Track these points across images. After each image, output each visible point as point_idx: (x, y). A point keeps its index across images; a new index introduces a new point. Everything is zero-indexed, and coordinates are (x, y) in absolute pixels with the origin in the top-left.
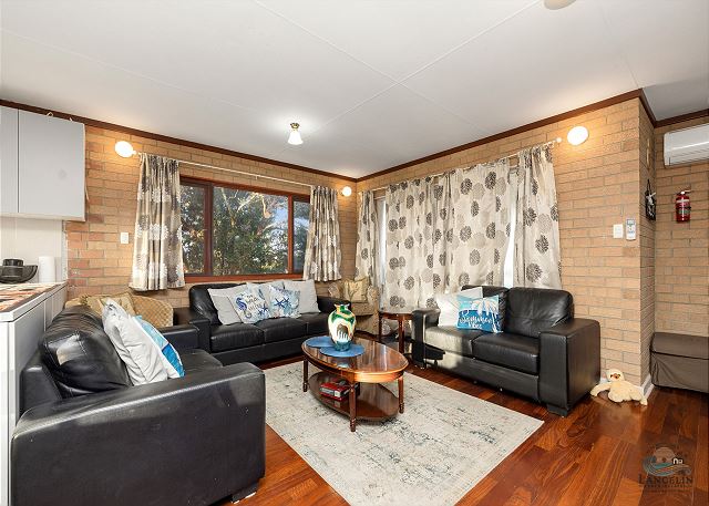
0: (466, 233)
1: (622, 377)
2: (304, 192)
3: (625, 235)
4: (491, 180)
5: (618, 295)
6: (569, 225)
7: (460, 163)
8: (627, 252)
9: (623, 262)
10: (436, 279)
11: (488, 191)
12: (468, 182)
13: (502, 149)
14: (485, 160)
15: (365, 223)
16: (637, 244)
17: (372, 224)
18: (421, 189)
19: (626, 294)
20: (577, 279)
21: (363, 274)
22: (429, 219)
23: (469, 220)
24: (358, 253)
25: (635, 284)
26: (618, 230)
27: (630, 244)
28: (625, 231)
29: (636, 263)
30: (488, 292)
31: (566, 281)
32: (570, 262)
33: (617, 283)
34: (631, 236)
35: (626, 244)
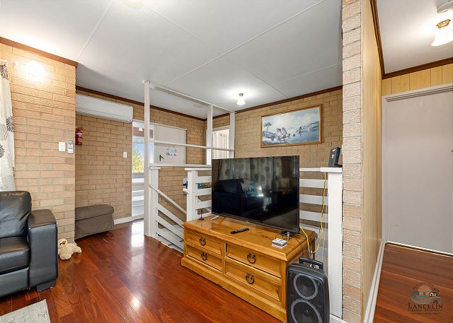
1: (67, 242)
3: (66, 150)
5: (61, 189)
6: (22, 137)
8: (67, 161)
9: (65, 167)
16: (74, 156)
19: (67, 188)
20: (30, 181)
25: (72, 181)
26: (62, 146)
27: (70, 156)
28: (66, 147)
29: (73, 168)
31: (20, 183)
32: (24, 167)
33: (62, 181)
34: (71, 151)
35: (67, 156)
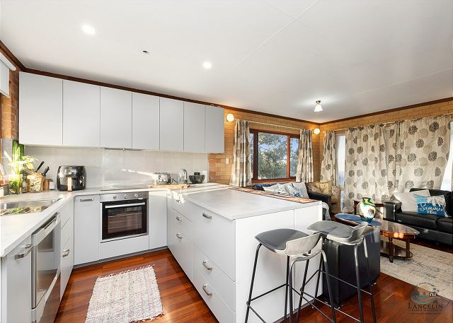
0: (412, 157)
2: (296, 133)
4: (435, 127)
7: (407, 116)
10: (390, 184)
11: (431, 133)
12: (415, 128)
13: (442, 109)
14: (429, 115)
15: (329, 149)
17: (334, 150)
18: (375, 130)
21: (327, 179)
22: (382, 148)
23: (414, 150)
24: (323, 166)
30: (434, 193)
